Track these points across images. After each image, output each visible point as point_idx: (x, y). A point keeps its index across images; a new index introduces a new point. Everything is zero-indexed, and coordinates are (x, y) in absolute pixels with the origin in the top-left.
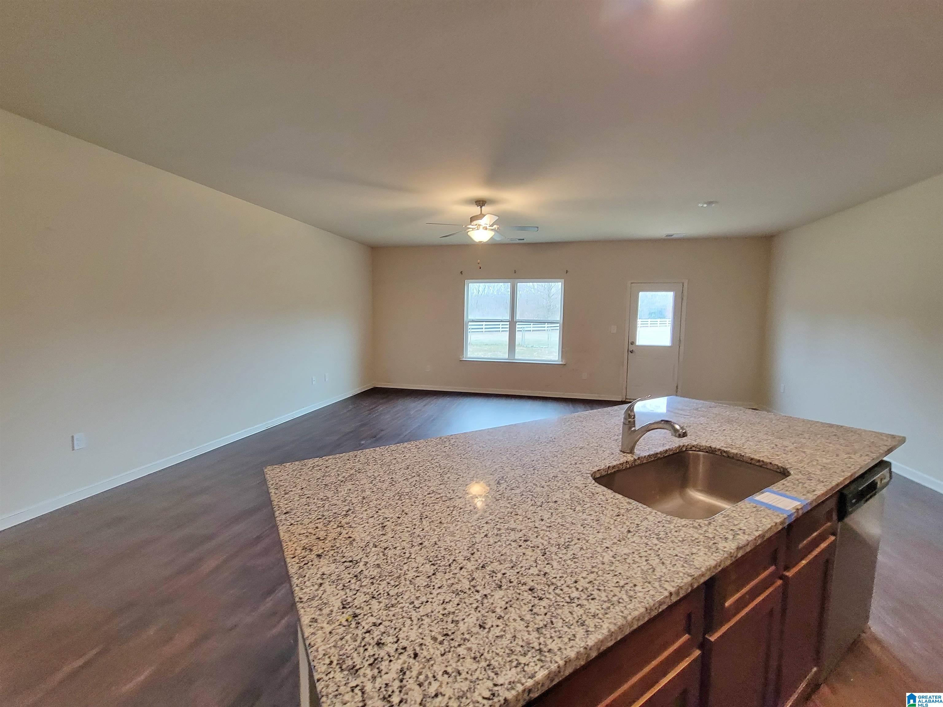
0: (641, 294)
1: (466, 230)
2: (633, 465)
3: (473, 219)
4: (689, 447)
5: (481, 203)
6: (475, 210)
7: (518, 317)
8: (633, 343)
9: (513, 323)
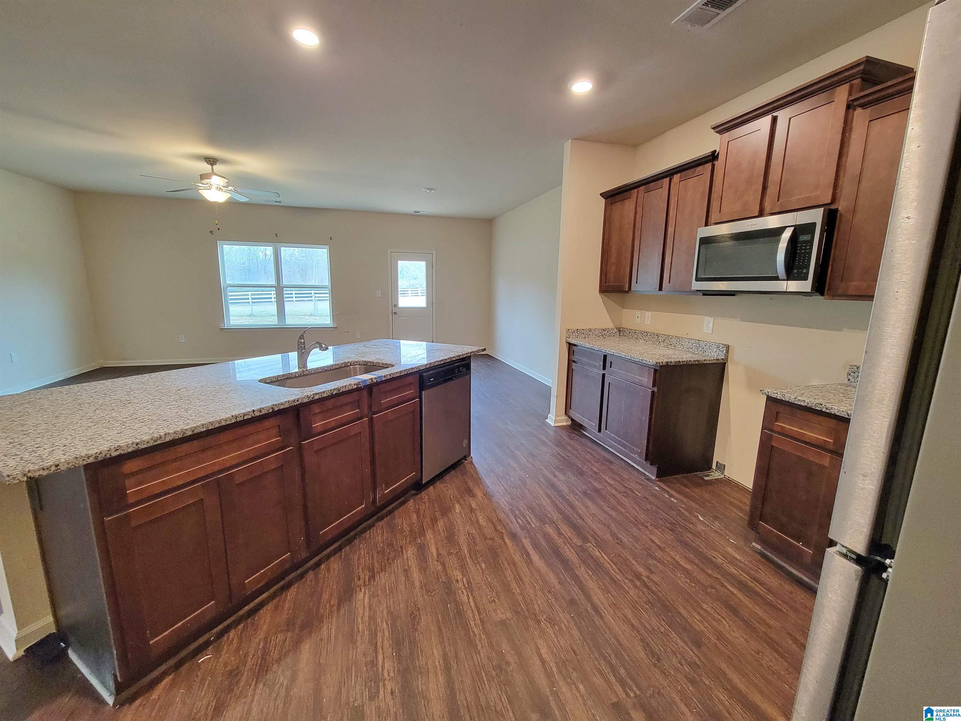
0: (401, 263)
1: (197, 189)
2: (302, 374)
3: (203, 177)
4: (352, 363)
5: (211, 161)
6: (205, 167)
7: (285, 282)
8: (396, 306)
9: (279, 289)
